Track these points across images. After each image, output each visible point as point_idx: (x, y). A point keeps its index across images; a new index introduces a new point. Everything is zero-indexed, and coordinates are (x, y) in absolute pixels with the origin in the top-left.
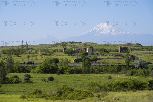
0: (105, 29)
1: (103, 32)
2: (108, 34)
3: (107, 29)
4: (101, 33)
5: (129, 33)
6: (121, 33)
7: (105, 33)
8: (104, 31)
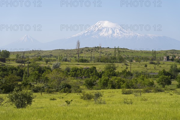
0: (105, 29)
1: (103, 34)
2: (110, 36)
3: (109, 29)
4: (100, 35)
5: (137, 35)
6: (127, 34)
7: (106, 35)
8: (104, 32)
